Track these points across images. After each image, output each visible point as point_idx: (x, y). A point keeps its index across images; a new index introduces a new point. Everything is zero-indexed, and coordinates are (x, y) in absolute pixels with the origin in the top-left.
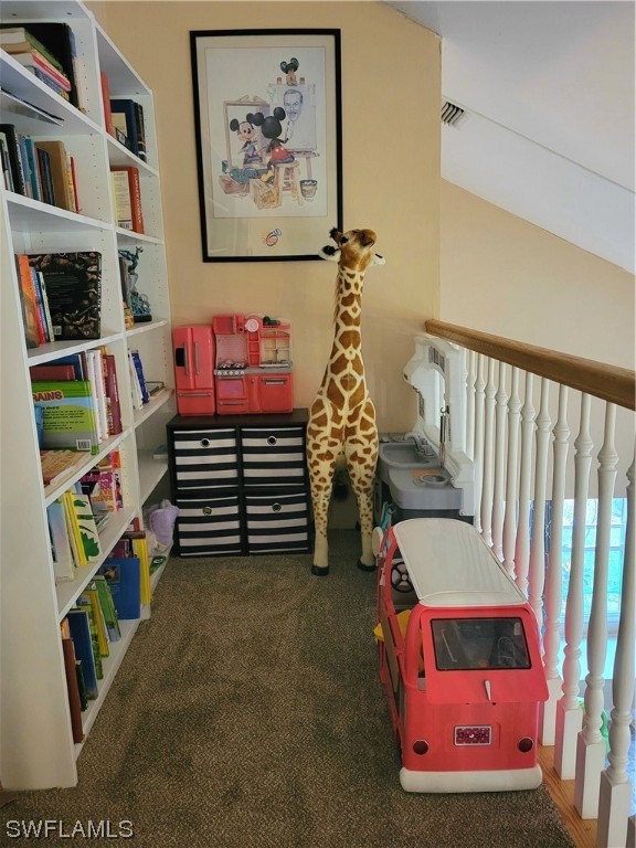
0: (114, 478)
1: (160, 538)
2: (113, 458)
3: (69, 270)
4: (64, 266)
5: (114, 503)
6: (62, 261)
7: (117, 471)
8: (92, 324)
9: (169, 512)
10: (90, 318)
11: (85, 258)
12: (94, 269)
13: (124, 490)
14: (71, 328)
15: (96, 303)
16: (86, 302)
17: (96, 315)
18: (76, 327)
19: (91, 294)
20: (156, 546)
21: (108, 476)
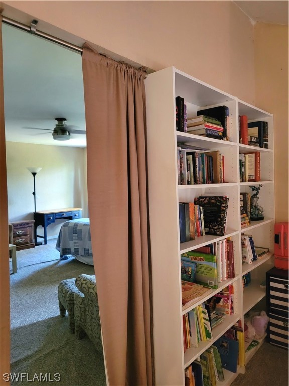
0: (230, 298)
1: (258, 332)
2: (230, 289)
3: (215, 205)
4: (213, 203)
5: (229, 310)
6: (213, 201)
7: (232, 295)
8: (221, 229)
9: (263, 319)
10: (220, 227)
11: (221, 200)
12: (224, 205)
13: (235, 305)
14: (212, 230)
15: (223, 220)
16: (219, 219)
17: (222, 225)
18: (214, 229)
19: (222, 216)
20: (254, 335)
21: (227, 297)
